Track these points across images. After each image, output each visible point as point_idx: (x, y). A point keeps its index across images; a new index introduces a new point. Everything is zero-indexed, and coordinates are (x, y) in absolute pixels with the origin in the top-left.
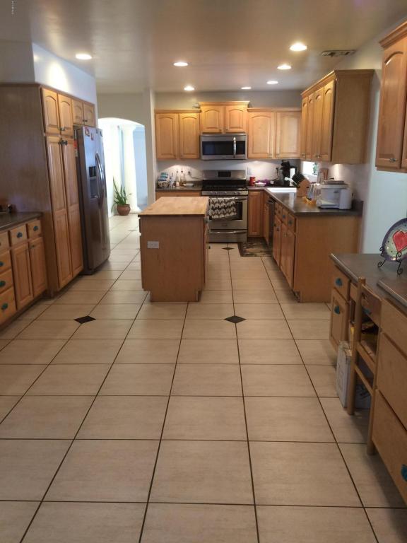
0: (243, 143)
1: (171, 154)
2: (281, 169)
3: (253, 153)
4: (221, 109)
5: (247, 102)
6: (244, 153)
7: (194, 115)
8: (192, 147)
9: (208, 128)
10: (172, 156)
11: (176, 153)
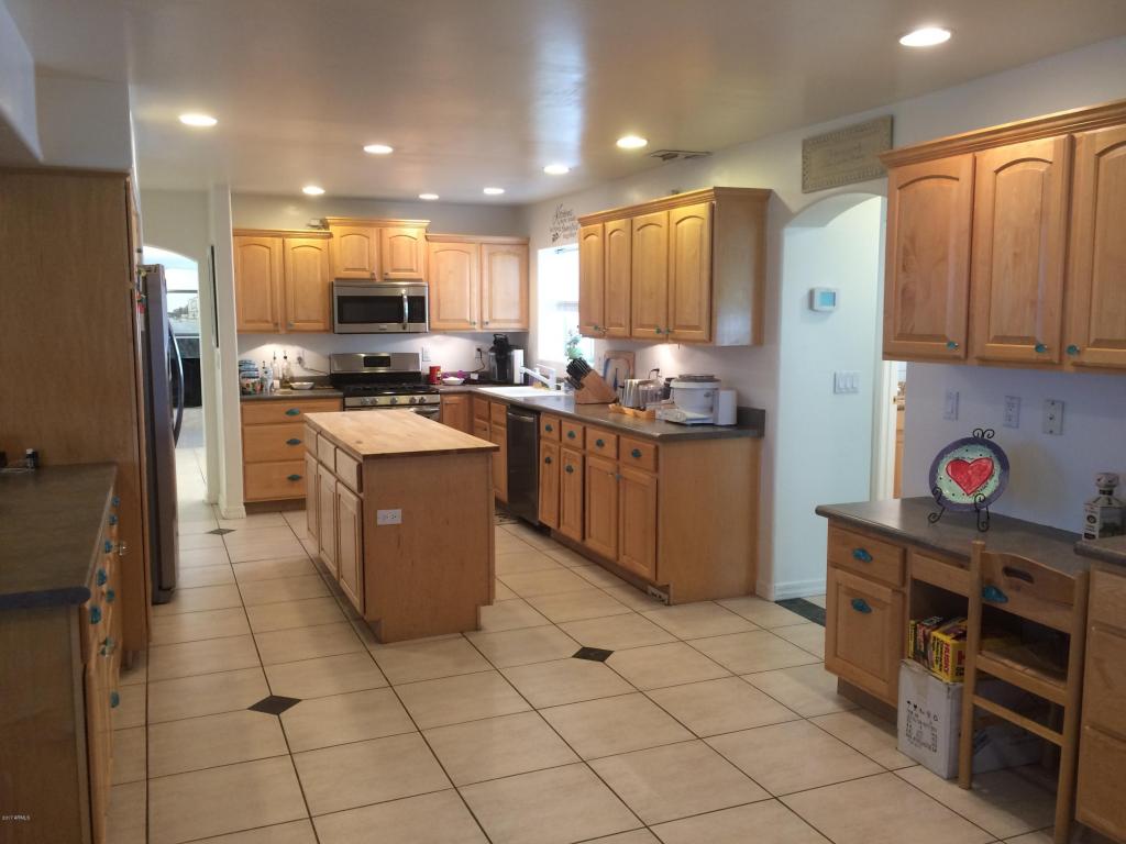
0: (421, 299)
1: (267, 322)
2: (492, 350)
3: (439, 320)
4: (373, 232)
5: (426, 222)
6: (424, 321)
7: (318, 242)
8: (313, 306)
9: (347, 269)
10: (271, 326)
11: (279, 319)
